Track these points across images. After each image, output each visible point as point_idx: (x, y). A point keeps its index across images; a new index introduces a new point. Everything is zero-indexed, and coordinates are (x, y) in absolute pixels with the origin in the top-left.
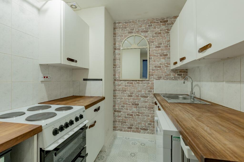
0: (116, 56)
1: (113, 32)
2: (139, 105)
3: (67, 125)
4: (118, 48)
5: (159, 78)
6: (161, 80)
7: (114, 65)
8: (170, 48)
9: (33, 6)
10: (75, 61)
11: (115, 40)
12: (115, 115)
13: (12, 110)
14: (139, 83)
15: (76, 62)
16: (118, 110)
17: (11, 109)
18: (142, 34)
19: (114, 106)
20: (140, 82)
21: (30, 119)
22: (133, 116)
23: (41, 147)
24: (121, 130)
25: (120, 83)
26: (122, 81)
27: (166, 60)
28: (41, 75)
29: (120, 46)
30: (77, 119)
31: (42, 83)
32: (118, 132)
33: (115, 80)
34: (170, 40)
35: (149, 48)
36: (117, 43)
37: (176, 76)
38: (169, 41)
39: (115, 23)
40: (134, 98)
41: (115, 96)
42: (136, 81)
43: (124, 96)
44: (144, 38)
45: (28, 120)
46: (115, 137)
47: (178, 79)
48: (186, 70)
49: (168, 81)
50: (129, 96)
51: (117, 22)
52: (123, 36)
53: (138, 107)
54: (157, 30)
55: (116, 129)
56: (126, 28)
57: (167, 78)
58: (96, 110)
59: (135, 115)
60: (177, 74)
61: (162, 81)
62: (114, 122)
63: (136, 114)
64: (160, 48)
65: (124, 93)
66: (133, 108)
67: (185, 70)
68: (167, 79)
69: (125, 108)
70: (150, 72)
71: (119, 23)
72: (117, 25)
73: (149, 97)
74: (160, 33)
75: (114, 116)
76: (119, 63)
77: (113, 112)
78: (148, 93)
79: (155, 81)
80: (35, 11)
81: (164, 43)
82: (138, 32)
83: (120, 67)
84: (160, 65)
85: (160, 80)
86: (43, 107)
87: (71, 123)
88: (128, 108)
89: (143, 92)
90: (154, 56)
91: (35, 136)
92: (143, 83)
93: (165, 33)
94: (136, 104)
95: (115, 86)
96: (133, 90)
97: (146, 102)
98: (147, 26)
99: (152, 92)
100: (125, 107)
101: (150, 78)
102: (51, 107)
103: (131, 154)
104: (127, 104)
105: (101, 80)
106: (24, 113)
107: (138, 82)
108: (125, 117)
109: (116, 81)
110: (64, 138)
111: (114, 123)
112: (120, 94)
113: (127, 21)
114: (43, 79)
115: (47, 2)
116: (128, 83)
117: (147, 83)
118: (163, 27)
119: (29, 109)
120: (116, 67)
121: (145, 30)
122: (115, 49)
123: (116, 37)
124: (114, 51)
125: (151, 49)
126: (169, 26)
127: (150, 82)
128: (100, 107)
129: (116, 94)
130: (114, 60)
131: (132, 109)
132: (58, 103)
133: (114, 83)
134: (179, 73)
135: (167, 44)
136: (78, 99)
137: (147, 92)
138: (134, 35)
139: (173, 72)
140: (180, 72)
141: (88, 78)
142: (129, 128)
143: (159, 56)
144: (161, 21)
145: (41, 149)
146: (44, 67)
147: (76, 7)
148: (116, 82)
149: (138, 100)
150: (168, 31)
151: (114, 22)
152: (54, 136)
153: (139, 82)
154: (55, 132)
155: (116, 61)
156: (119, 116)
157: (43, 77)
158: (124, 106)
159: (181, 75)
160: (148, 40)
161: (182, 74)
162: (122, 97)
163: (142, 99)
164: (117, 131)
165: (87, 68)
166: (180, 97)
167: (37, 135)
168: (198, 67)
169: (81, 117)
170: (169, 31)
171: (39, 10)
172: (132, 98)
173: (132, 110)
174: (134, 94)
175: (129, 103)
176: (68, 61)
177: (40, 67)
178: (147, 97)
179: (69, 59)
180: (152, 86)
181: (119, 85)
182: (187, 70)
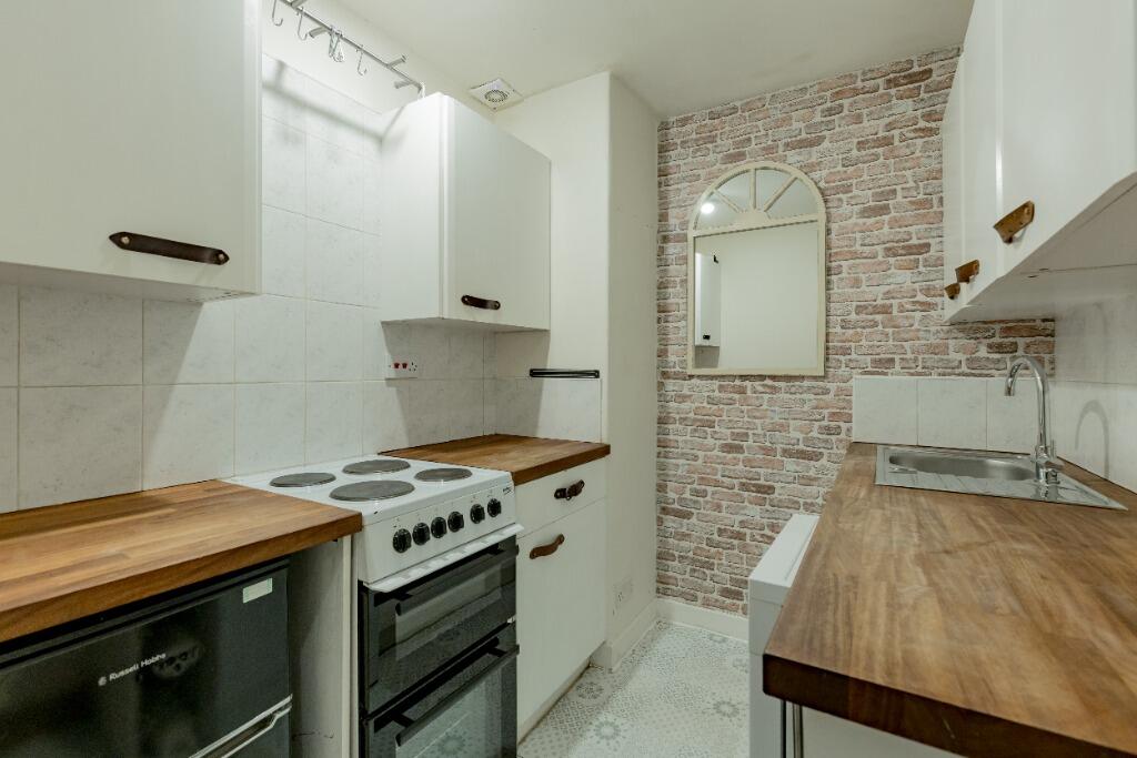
0: (671, 267)
1: (657, 166)
2: (776, 495)
3: (439, 528)
4: (678, 231)
5: (883, 365)
6: (890, 377)
7: (662, 309)
8: (942, 213)
9: (362, 131)
10: (489, 305)
11: (663, 197)
12: (662, 527)
13: (307, 467)
14: (774, 390)
15: (496, 306)
16: (676, 506)
17: (305, 465)
18: (793, 156)
19: (661, 488)
20: (782, 384)
21: (341, 494)
22: (748, 541)
23: (361, 579)
24: (691, 598)
25: (687, 387)
26: (694, 381)
27: (920, 273)
28: (387, 360)
29: (688, 222)
30: (477, 514)
31: (389, 385)
32: (677, 604)
33: (665, 375)
34: (941, 171)
35: (828, 221)
36: (672, 213)
37: (983, 352)
38: (937, 175)
39: (664, 127)
40: (749, 461)
41: (662, 444)
42: (762, 377)
43: (702, 448)
44: (801, 175)
45: (335, 496)
46: (662, 624)
47: (993, 372)
48: (1044, 320)
49: (934, 382)
50: (729, 448)
51: (672, 119)
52: (698, 177)
53: (771, 500)
54: (873, 126)
55: (669, 592)
56: (712, 140)
57: (928, 364)
58: (561, 494)
59: (758, 537)
60: (990, 346)
61: (895, 380)
62: (660, 557)
63: (762, 532)
64: (886, 218)
65: (705, 431)
66: (746, 503)
67: (1038, 323)
68: (926, 371)
69: (707, 502)
70: (831, 338)
71: (684, 122)
72: (673, 131)
73: (825, 457)
74: (887, 142)
75: (662, 534)
76: (684, 300)
77: (654, 513)
78: (820, 436)
79: (858, 383)
80: (369, 145)
81: (909, 189)
82: (769, 150)
83: (685, 317)
84: (887, 302)
85: (886, 374)
86: (387, 465)
87: (456, 522)
88: (724, 504)
89: (795, 434)
90: (855, 255)
91: (347, 540)
92: (793, 390)
93: (912, 135)
94: (761, 489)
95: (663, 398)
96: (746, 419)
97: (809, 481)
98: (818, 113)
99: (843, 436)
100: (708, 498)
101: (830, 364)
102: (408, 466)
103: (717, 706)
104: (717, 484)
105: (596, 374)
106: (332, 479)
107: (769, 382)
108: (710, 543)
109: (669, 378)
110: (427, 567)
111: (658, 563)
112: (688, 438)
113: (719, 108)
114: (392, 373)
115: (403, 108)
116: (721, 388)
117: (817, 390)
118: (906, 107)
119: (350, 466)
120: (670, 319)
121: (804, 135)
122: (665, 239)
123: (669, 188)
124: (662, 250)
125: (834, 227)
126: (939, 96)
127: (832, 386)
128: (582, 483)
129: (671, 437)
130: (662, 286)
131: (744, 508)
132: (435, 456)
133: (661, 385)
134: (997, 340)
135: (929, 190)
136: (504, 447)
137: (815, 434)
138: (751, 166)
139: (961, 335)
140: (1007, 331)
141: (548, 367)
142: (726, 593)
143: (881, 254)
144: (889, 81)
145: (360, 583)
146: (397, 331)
147: (505, 96)
148: (671, 385)
149: (770, 471)
150: (933, 125)
151: (662, 123)
152: (396, 553)
153: (776, 384)
154: (401, 543)
155: (670, 290)
156: (684, 536)
157: (393, 366)
158: (705, 491)
159: (1013, 348)
160: (822, 185)
161: (1021, 342)
162: (697, 452)
163: (791, 465)
164: (670, 601)
165: (543, 328)
166: (996, 467)
167: (349, 537)
168: (1099, 305)
169: (495, 508)
170: (939, 123)
171: (380, 140)
172: (741, 456)
173: (742, 512)
174: (750, 442)
175: (725, 479)
176: (468, 307)
177: (385, 331)
178: (815, 457)
179: (470, 301)
180: (844, 404)
181: (683, 398)
182: (1053, 320)
